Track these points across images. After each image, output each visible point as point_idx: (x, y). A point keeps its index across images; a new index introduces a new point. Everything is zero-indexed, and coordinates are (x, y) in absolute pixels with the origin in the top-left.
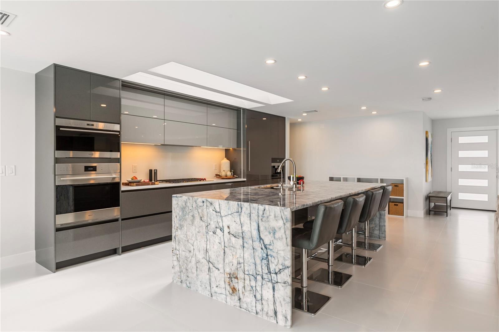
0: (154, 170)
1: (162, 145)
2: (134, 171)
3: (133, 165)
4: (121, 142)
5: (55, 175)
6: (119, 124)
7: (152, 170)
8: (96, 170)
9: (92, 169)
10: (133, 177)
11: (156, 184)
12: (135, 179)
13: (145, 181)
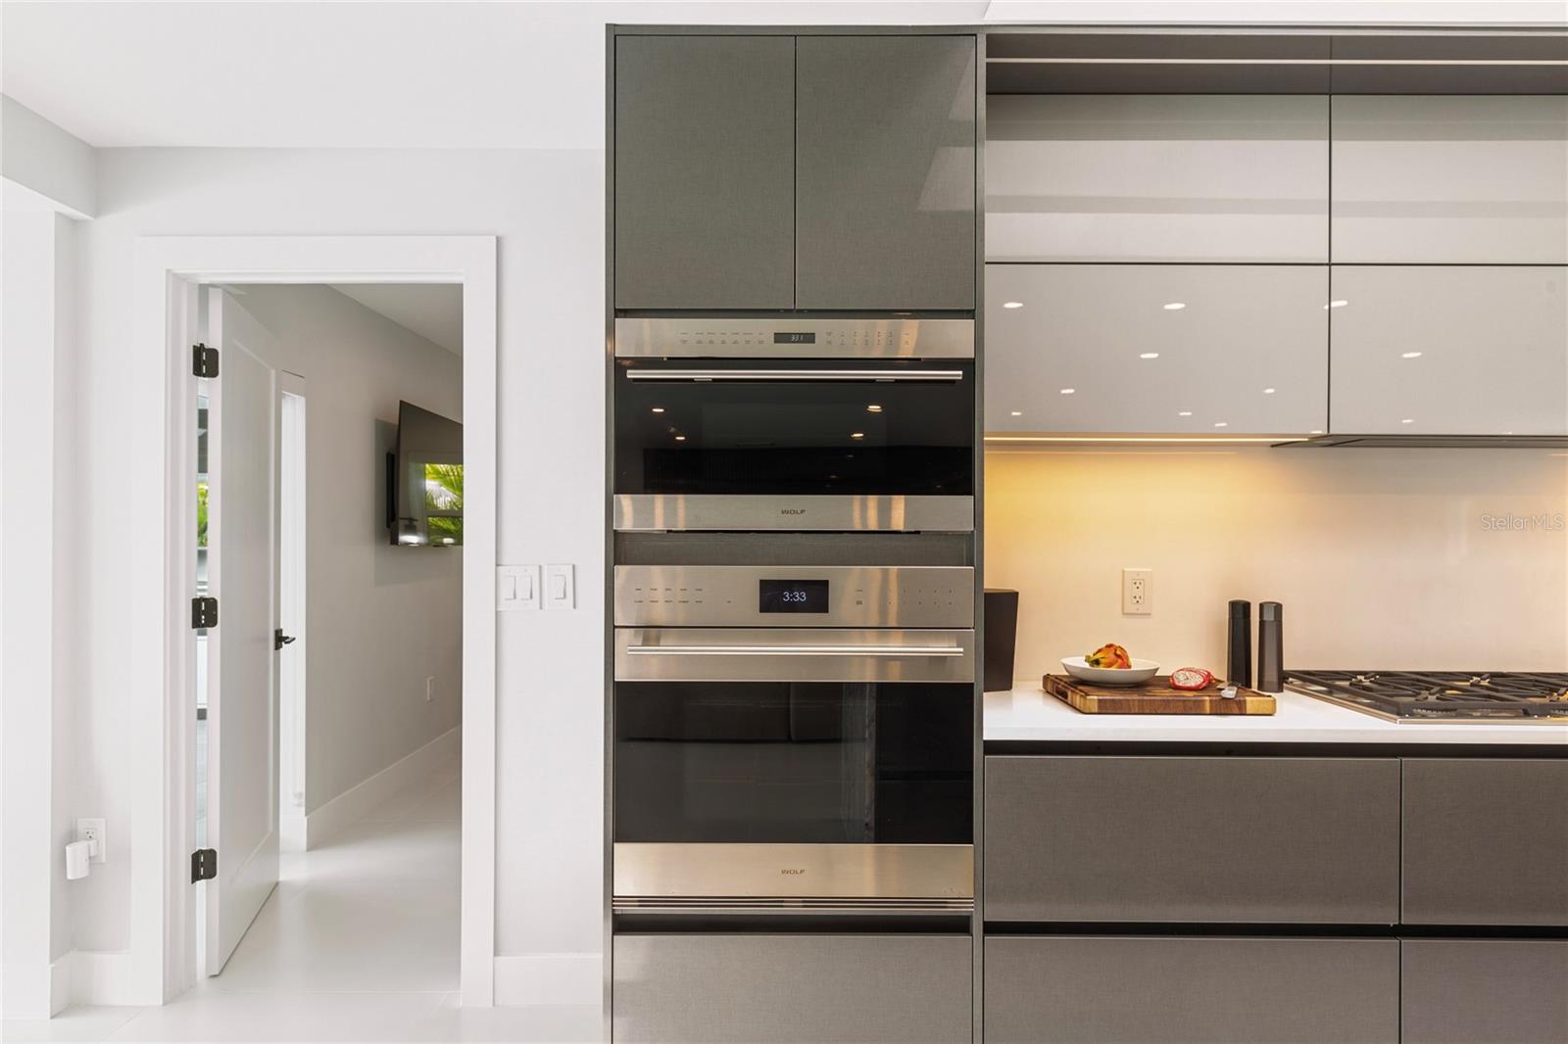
0: (1262, 606)
1: (1316, 442)
2: (1131, 608)
3: (1123, 571)
4: (982, 435)
5: (611, 629)
6: (969, 314)
7: (1247, 606)
8: (823, 607)
9: (801, 597)
10: (1099, 651)
11: (1248, 712)
12: (1110, 665)
13: (1180, 684)
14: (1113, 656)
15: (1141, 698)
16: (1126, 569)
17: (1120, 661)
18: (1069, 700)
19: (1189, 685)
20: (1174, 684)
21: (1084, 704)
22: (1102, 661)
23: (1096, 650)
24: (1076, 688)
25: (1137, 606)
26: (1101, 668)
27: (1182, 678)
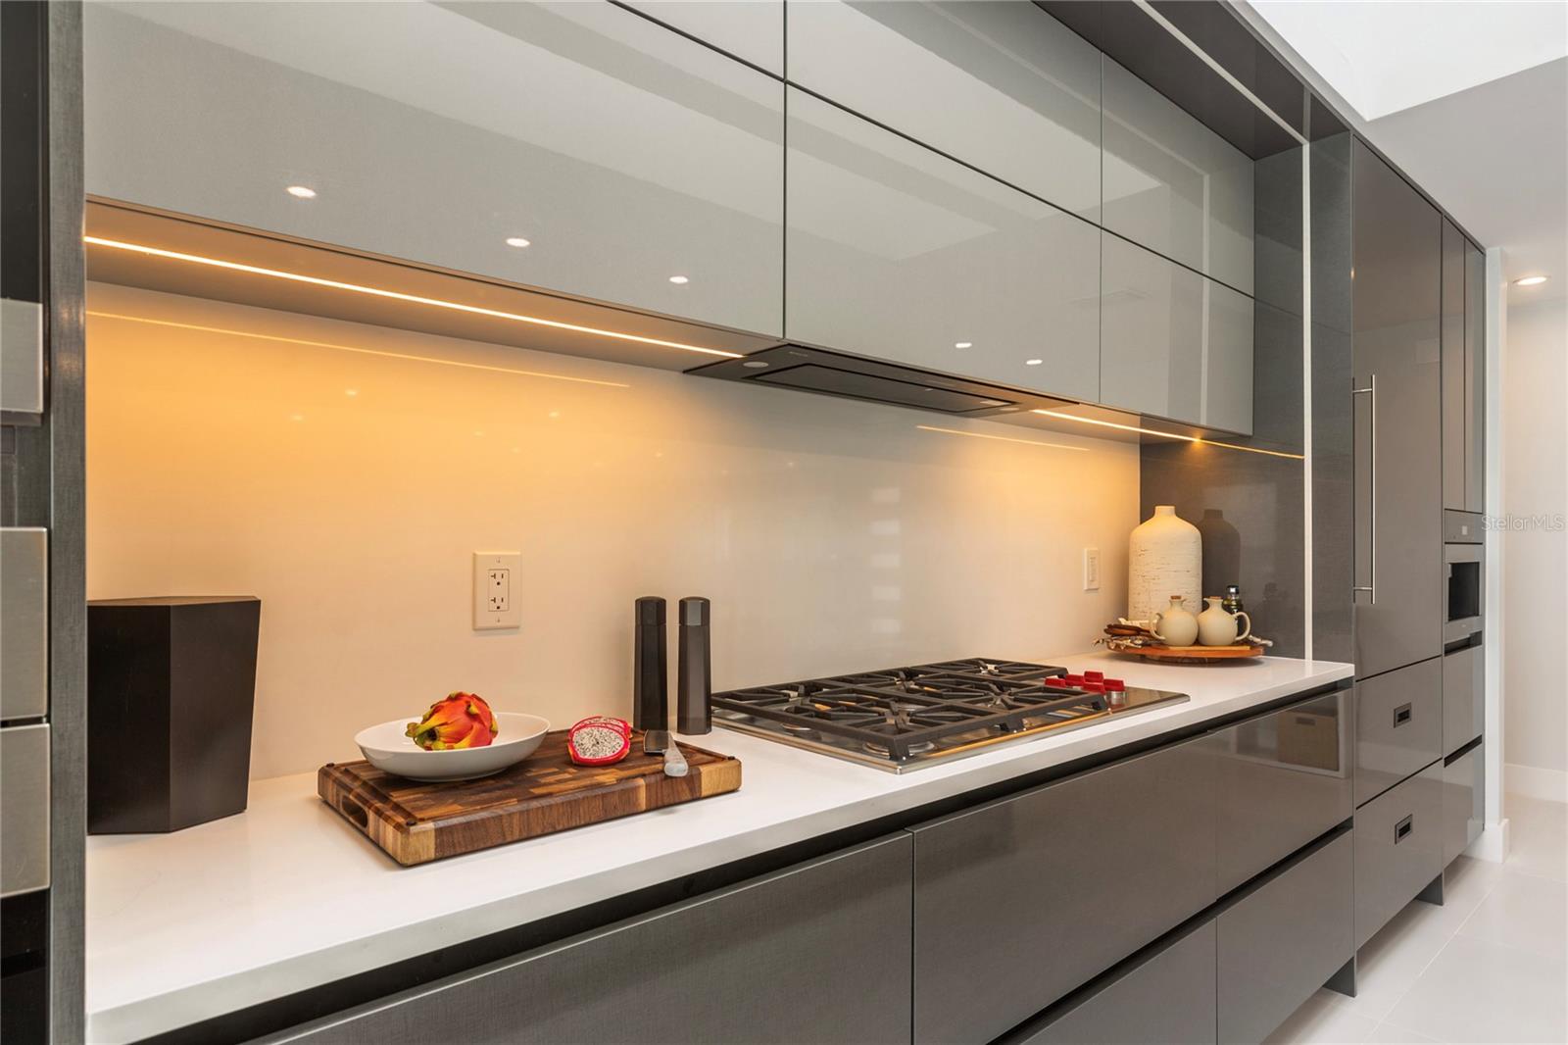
0: (683, 604)
2: (487, 619)
3: (475, 555)
10: (436, 709)
11: (704, 794)
12: (457, 737)
13: (588, 756)
14: (462, 719)
15: (524, 806)
16: (478, 553)
17: (476, 726)
18: (371, 829)
19: (601, 756)
20: (576, 756)
21: (405, 846)
22: (443, 730)
23: (428, 710)
24: (385, 799)
25: (499, 614)
26: (440, 748)
27: (587, 742)
